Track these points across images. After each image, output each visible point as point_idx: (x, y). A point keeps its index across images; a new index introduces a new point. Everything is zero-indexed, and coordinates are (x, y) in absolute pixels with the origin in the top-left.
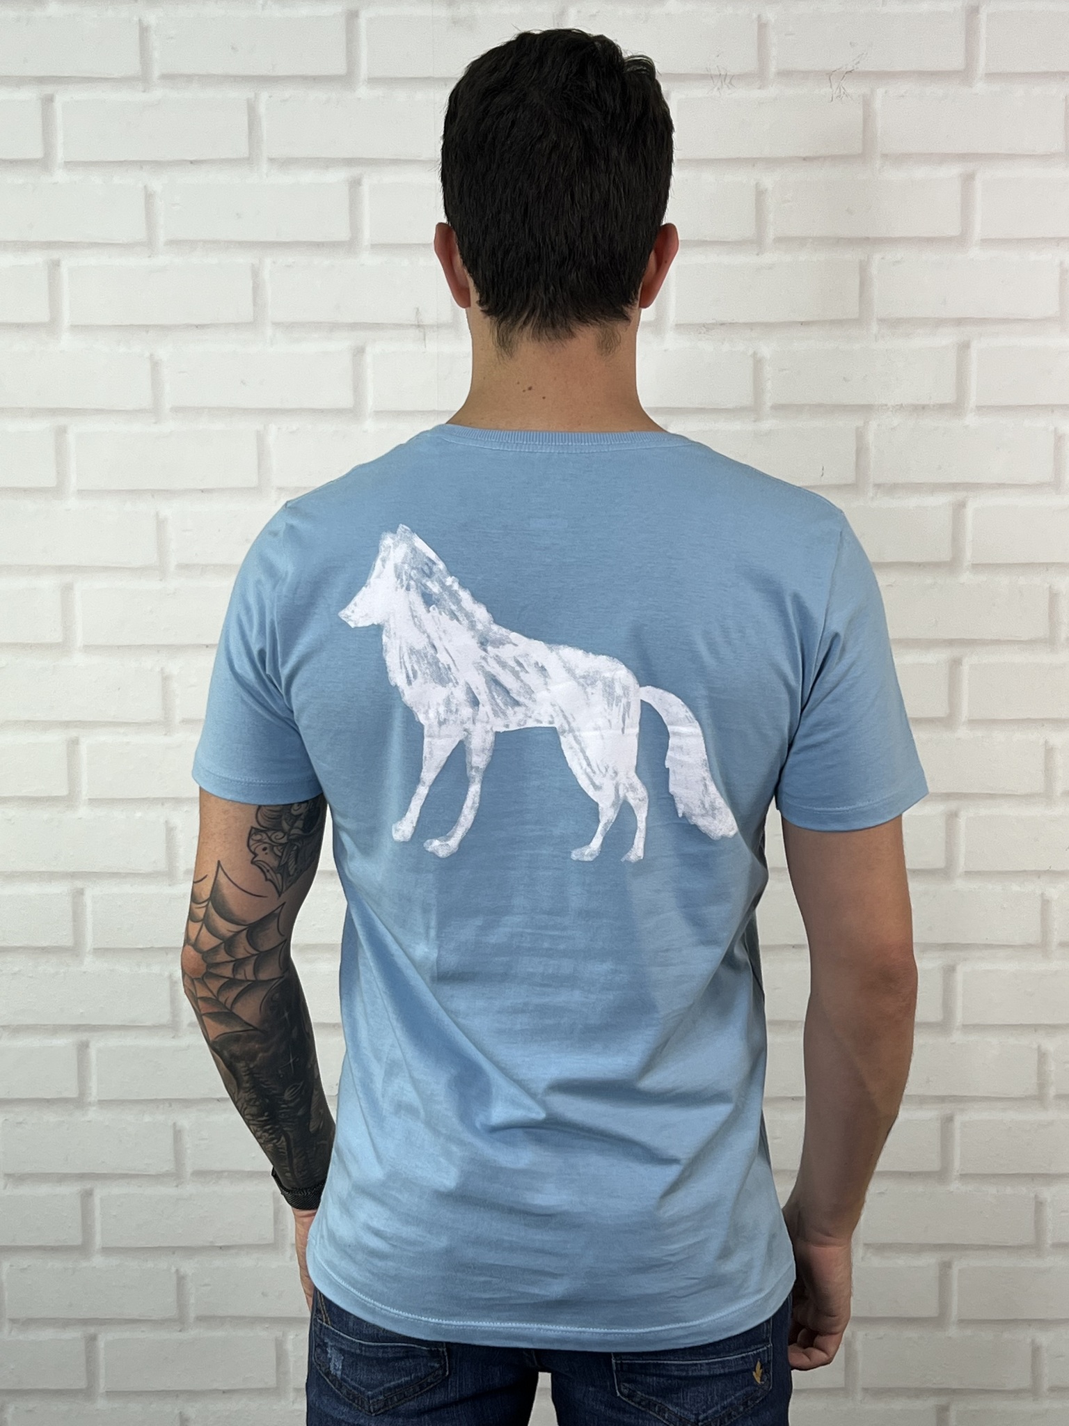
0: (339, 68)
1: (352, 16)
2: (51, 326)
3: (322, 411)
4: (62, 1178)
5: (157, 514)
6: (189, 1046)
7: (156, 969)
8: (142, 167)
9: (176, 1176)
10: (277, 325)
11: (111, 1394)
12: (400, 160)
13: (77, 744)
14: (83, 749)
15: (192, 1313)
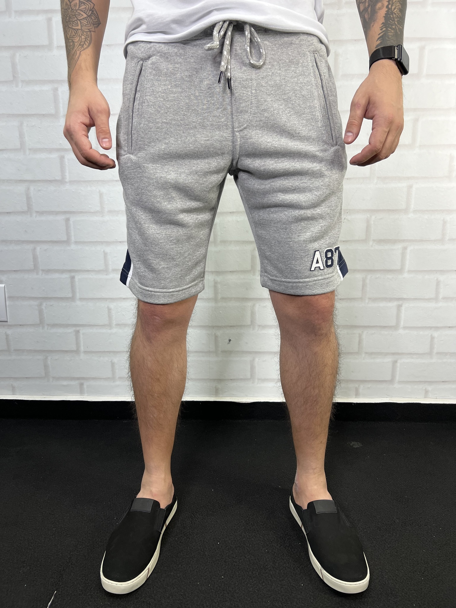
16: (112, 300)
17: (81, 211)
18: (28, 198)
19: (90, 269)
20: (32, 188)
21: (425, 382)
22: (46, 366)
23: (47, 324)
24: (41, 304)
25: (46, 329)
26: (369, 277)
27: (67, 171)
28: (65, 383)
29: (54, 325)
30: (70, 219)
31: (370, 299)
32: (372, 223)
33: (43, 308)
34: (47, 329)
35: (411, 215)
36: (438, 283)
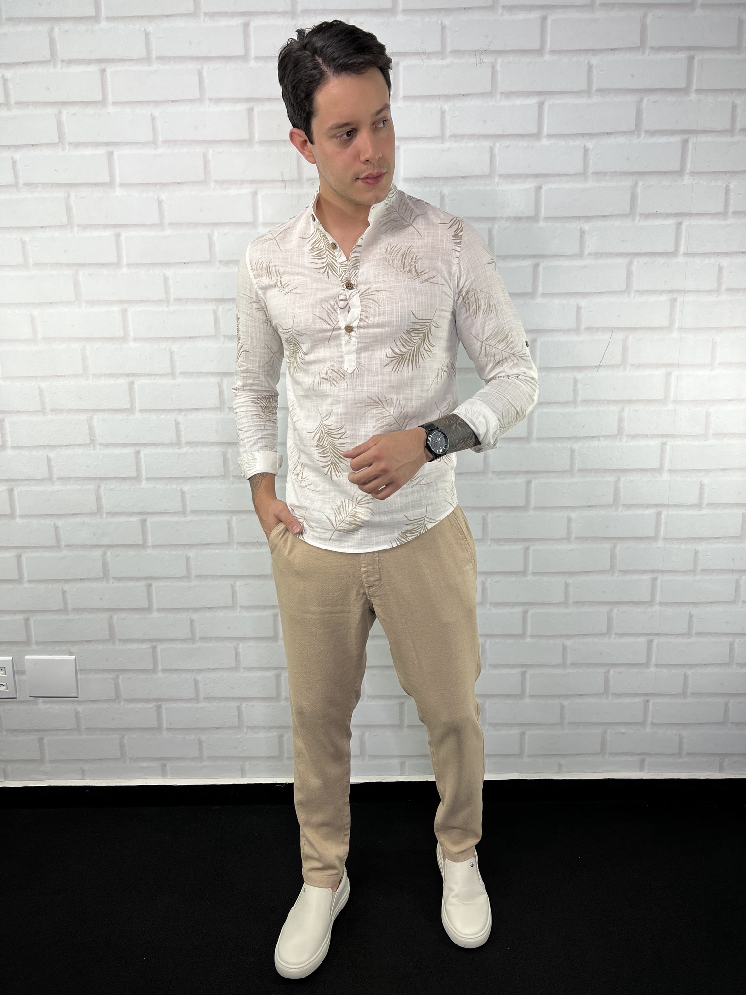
0: (241, 52)
1: (246, 25)
2: (111, 184)
3: (238, 223)
4: (138, 579)
5: (164, 275)
6: (191, 521)
7: (174, 487)
8: (149, 105)
9: (188, 577)
10: (216, 182)
11: (164, 671)
12: (271, 98)
13: (133, 384)
14: (136, 386)
15: (198, 636)
16: (199, 671)
17: (165, 576)
18: (105, 564)
19: (173, 638)
20: (109, 554)
21: (558, 755)
22: (122, 746)
23: (124, 699)
24: (117, 677)
25: (122, 704)
26: (488, 642)
27: (150, 535)
28: (144, 764)
29: (132, 700)
30: (153, 585)
31: (490, 665)
32: (488, 585)
33: (121, 682)
34: (124, 704)
35: (530, 578)
36: (565, 648)
